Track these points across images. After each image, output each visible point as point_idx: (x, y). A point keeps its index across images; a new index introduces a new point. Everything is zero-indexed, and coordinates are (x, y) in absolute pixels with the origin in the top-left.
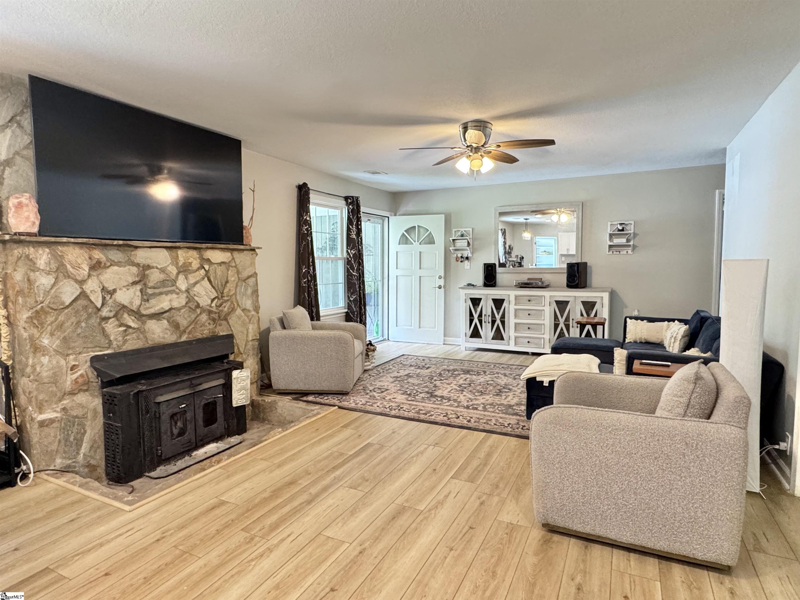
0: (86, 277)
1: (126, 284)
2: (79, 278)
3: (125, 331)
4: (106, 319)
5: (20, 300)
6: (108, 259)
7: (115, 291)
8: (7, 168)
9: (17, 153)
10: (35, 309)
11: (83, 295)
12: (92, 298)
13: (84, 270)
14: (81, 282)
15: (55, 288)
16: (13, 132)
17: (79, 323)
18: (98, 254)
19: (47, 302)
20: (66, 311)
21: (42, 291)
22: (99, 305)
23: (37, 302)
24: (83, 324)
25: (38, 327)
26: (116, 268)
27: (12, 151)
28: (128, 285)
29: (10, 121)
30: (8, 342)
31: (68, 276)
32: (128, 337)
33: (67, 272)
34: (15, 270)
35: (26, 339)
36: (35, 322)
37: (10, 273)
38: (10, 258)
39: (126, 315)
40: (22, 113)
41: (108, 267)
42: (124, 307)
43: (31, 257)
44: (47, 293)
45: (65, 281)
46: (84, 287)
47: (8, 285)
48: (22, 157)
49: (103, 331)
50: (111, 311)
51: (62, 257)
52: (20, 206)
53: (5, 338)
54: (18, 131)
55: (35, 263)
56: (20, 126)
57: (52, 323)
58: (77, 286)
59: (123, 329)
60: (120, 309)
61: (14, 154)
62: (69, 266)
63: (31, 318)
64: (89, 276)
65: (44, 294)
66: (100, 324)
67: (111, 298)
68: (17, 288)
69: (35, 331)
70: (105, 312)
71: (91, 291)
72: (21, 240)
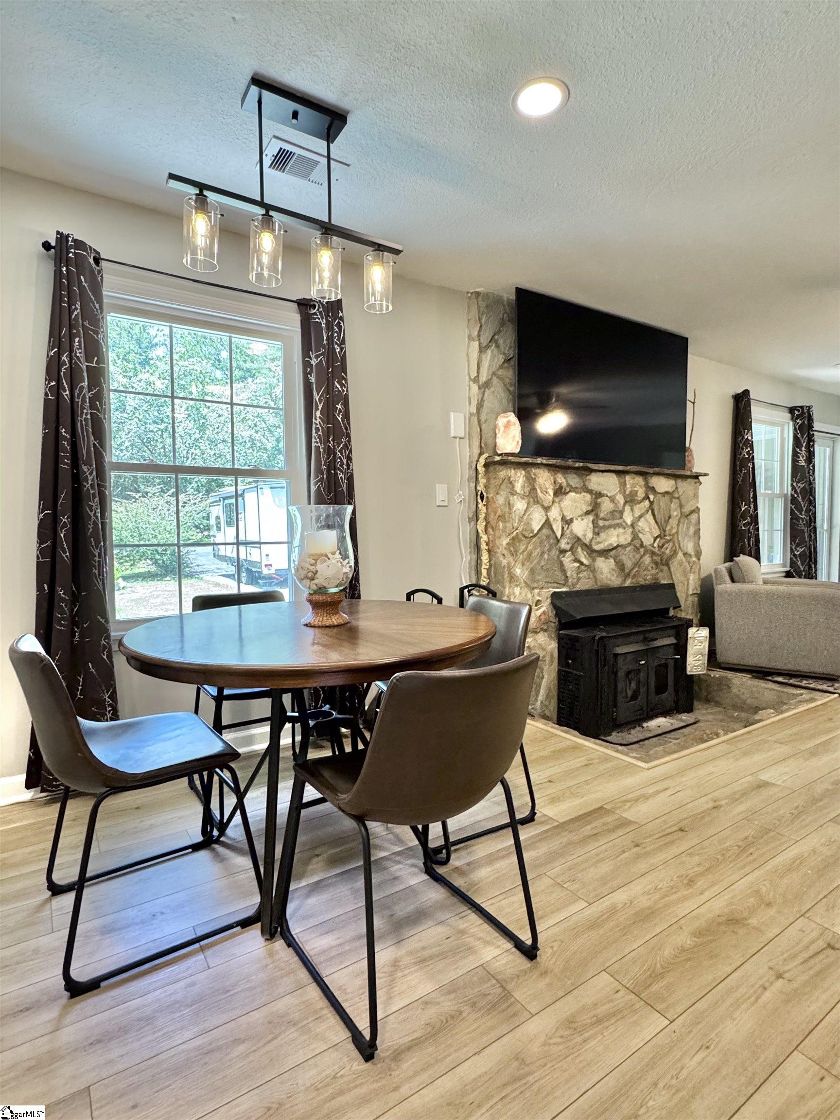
0: (551, 503)
1: (580, 513)
2: (546, 505)
3: (579, 567)
4: (563, 552)
5: (501, 525)
6: (568, 485)
7: (571, 520)
8: (487, 390)
9: (494, 374)
10: (512, 535)
11: (547, 524)
12: (554, 527)
13: (550, 495)
14: (547, 509)
15: (527, 514)
16: (492, 352)
17: (543, 553)
18: (561, 479)
19: (520, 529)
20: (534, 540)
21: (517, 517)
22: (559, 534)
23: (513, 528)
24: (546, 556)
25: (513, 555)
26: (572, 494)
27: (491, 372)
28: (582, 515)
29: (490, 342)
30: (487, 569)
31: (537, 501)
32: (581, 575)
33: (537, 497)
34: (498, 494)
35: (504, 567)
36: (512, 549)
37: (493, 498)
38: (492, 481)
39: (579, 549)
40: (499, 332)
41: (567, 493)
42: (579, 539)
43: (511, 479)
44: (521, 518)
45: (535, 506)
46: (549, 514)
47: (490, 510)
48: (498, 377)
49: (561, 564)
50: (568, 543)
51: (534, 480)
52: (508, 425)
53: (485, 564)
54: (495, 351)
55: (514, 487)
56: (497, 346)
57: (523, 551)
58: (543, 513)
59: (577, 565)
60: (575, 542)
61: (492, 375)
62: (539, 491)
63: (508, 544)
64: (553, 502)
65: (519, 520)
66: (558, 557)
67: (568, 529)
68: (499, 513)
69: (511, 559)
70: (563, 545)
71: (554, 519)
72: (506, 461)
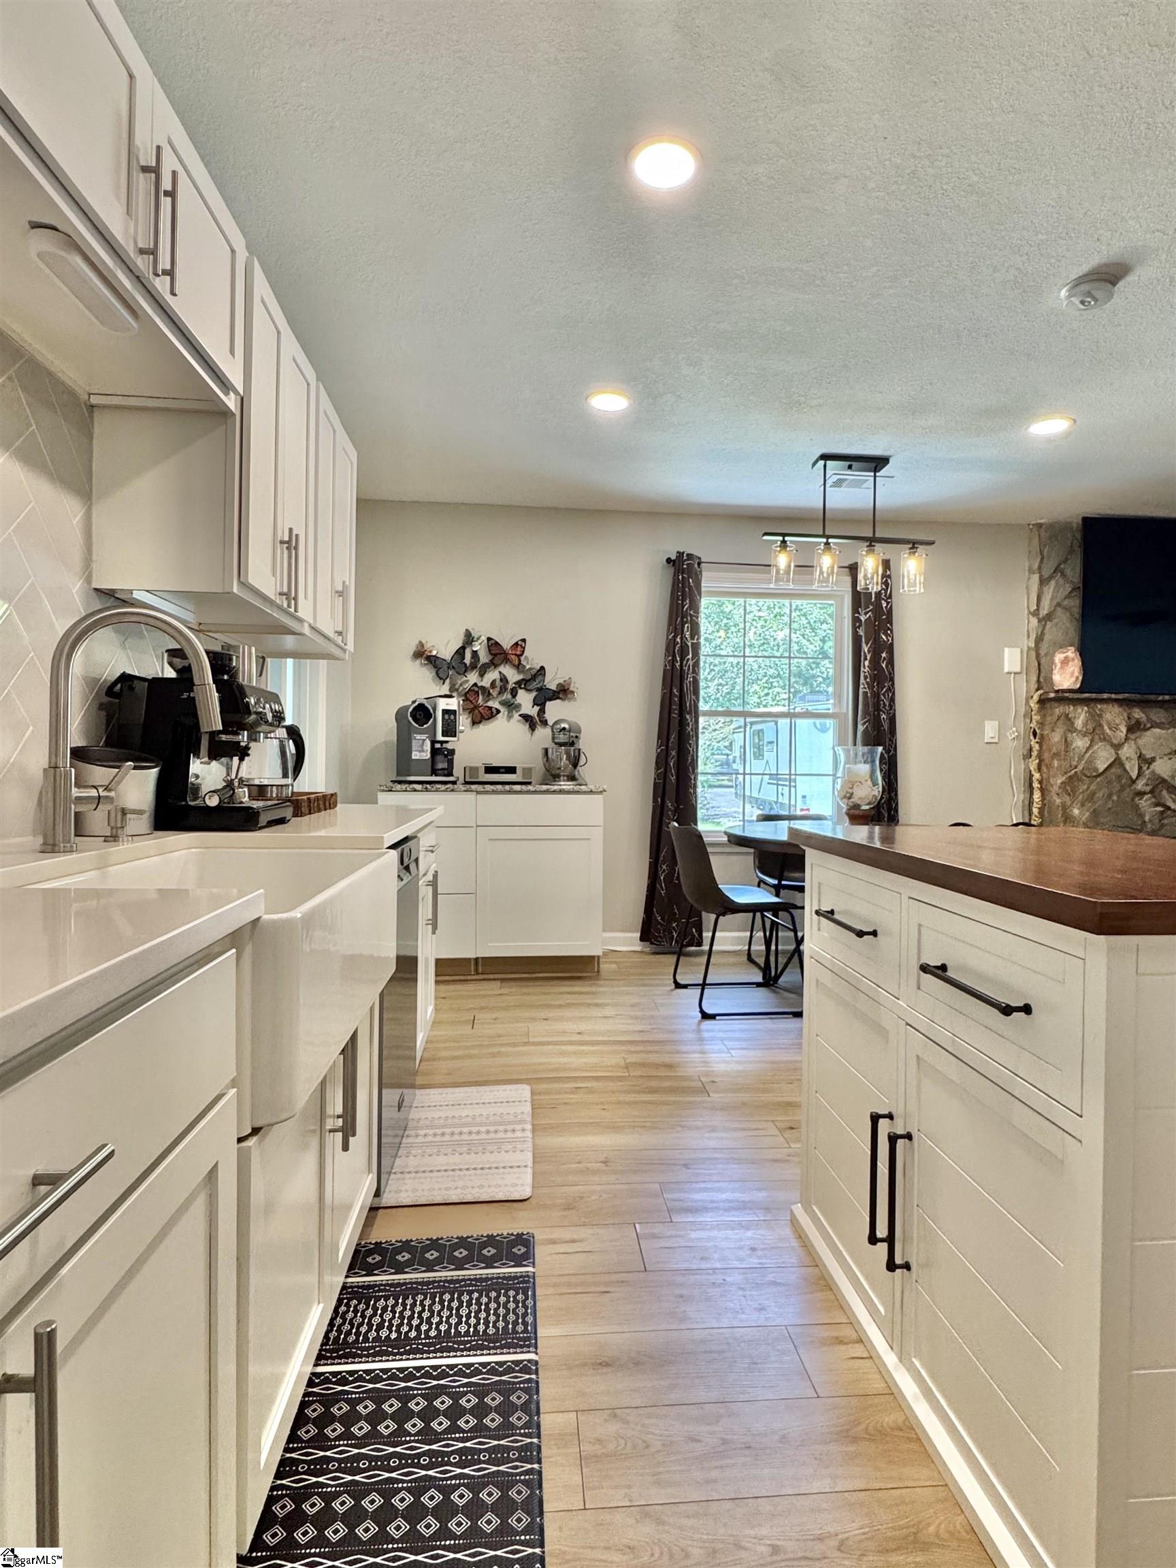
0: (1123, 741)
1: (1168, 751)
2: (1115, 742)
3: (1162, 813)
4: (1141, 794)
5: (1056, 763)
6: (1149, 719)
7: (1153, 759)
8: (1048, 623)
9: (1059, 605)
10: (1069, 774)
11: (1117, 762)
12: (1127, 767)
13: (1122, 732)
14: (1117, 747)
15: (1091, 751)
16: (1057, 583)
17: (1110, 796)
18: (1138, 714)
19: (1080, 768)
20: (1099, 779)
21: (1077, 755)
22: (1134, 775)
23: (1071, 766)
24: (1115, 798)
25: (1069, 794)
26: (1157, 730)
27: (1055, 602)
28: (1170, 754)
29: (1054, 572)
30: (1039, 808)
31: (1105, 739)
32: (1165, 821)
33: (1103, 734)
34: (1053, 731)
35: (1058, 806)
36: (1068, 788)
37: (1047, 734)
38: (1049, 719)
39: (1165, 793)
40: (1065, 561)
41: (1148, 729)
42: (1164, 781)
43: (1070, 716)
44: (1081, 758)
45: (1100, 744)
46: (1119, 752)
47: (1044, 748)
48: (1063, 608)
49: (1137, 808)
50: (1147, 785)
51: (1100, 716)
52: (1065, 662)
53: (1037, 803)
54: (1061, 581)
55: (1073, 724)
56: (1063, 575)
57: (1083, 792)
58: (1113, 751)
59: (1159, 809)
60: (1159, 784)
61: (1056, 606)
62: (1106, 728)
63: (1062, 783)
64: (1127, 739)
65: (1079, 758)
66: (1133, 800)
67: (1148, 768)
68: (1054, 750)
69: (1067, 799)
70: (1140, 785)
71: (1127, 758)
72: (1063, 697)
